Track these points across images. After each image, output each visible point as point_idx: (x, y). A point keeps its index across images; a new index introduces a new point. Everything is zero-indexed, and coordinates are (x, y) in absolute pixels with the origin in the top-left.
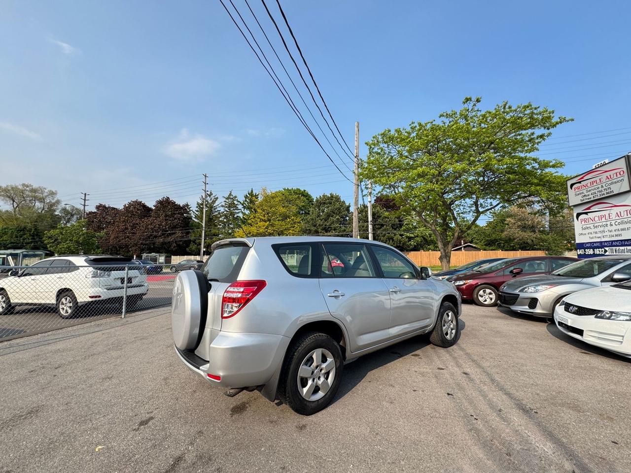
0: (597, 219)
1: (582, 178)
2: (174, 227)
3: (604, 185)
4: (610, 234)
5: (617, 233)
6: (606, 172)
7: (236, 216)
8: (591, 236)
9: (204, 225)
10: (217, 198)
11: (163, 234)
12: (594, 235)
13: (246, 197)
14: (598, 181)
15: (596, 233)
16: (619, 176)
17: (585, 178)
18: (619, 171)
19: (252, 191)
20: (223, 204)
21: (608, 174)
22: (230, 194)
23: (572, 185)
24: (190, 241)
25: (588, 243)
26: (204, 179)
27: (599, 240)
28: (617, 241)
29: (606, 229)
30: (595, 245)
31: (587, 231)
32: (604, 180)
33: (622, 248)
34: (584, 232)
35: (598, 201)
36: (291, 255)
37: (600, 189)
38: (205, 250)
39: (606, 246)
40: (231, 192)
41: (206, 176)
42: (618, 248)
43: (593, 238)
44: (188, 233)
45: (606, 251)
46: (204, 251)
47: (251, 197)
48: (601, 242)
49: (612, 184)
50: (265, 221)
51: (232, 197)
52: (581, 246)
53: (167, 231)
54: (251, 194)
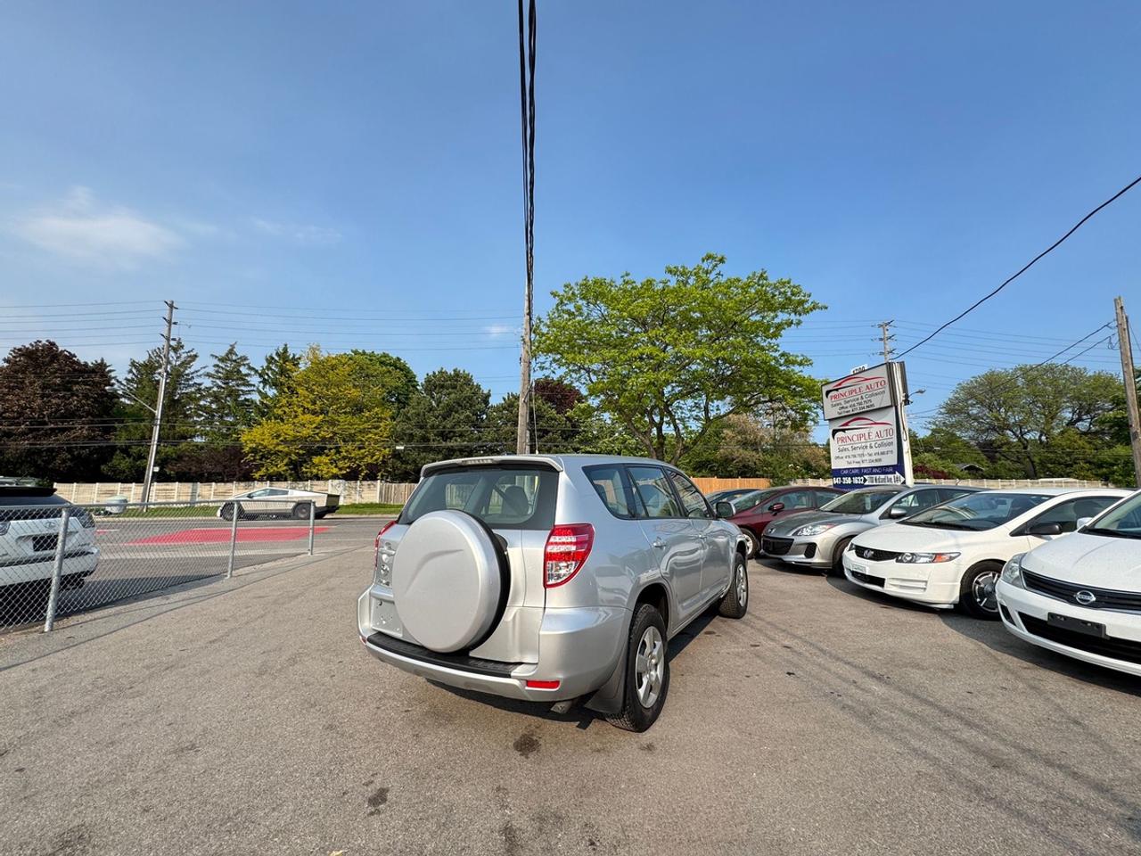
0: (855, 438)
1: (840, 384)
2: (71, 415)
3: (864, 396)
4: (870, 458)
5: (878, 457)
6: (867, 379)
7: (242, 398)
8: (849, 460)
9: (158, 413)
10: (196, 356)
11: (31, 431)
12: (852, 459)
13: (270, 360)
14: (858, 391)
15: (855, 456)
16: (880, 387)
17: (843, 385)
18: (881, 379)
19: (285, 350)
20: (212, 370)
21: (867, 383)
22: (231, 352)
23: (828, 393)
24: (113, 449)
25: (845, 469)
26: (168, 312)
27: (857, 466)
28: (877, 467)
29: (866, 452)
30: (853, 472)
31: (844, 454)
32: (864, 389)
33: (882, 476)
34: (841, 455)
35: (857, 416)
36: (369, 482)
37: (860, 401)
38: (157, 469)
39: (866, 474)
40: (233, 347)
41: (171, 306)
42: (878, 476)
43: (850, 463)
44: (107, 431)
45: (865, 480)
46: (153, 473)
47: (282, 364)
48: (860, 469)
49: (872, 395)
50: (314, 413)
51: (234, 358)
52: (837, 473)
53: (45, 423)
54: (283, 355)
